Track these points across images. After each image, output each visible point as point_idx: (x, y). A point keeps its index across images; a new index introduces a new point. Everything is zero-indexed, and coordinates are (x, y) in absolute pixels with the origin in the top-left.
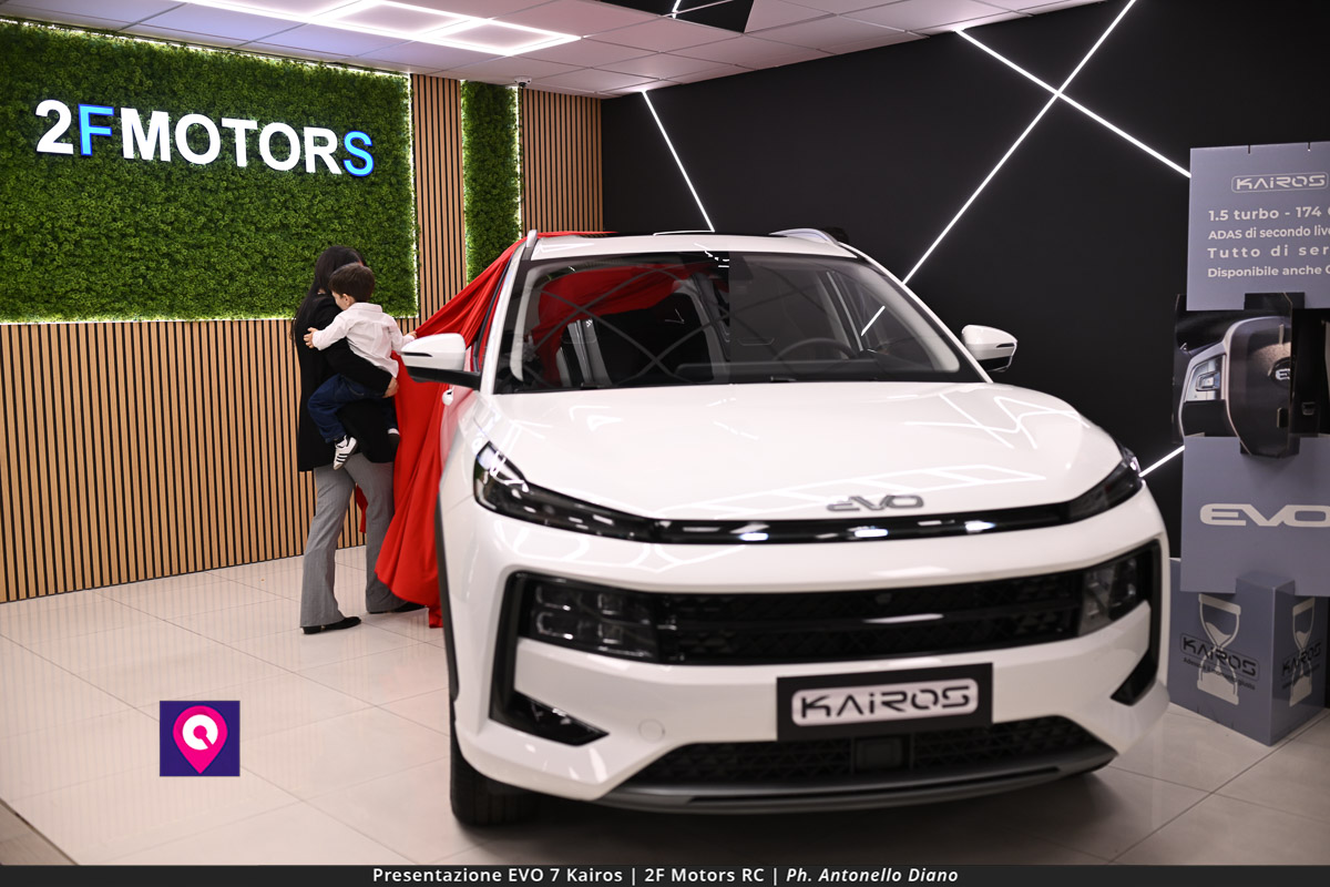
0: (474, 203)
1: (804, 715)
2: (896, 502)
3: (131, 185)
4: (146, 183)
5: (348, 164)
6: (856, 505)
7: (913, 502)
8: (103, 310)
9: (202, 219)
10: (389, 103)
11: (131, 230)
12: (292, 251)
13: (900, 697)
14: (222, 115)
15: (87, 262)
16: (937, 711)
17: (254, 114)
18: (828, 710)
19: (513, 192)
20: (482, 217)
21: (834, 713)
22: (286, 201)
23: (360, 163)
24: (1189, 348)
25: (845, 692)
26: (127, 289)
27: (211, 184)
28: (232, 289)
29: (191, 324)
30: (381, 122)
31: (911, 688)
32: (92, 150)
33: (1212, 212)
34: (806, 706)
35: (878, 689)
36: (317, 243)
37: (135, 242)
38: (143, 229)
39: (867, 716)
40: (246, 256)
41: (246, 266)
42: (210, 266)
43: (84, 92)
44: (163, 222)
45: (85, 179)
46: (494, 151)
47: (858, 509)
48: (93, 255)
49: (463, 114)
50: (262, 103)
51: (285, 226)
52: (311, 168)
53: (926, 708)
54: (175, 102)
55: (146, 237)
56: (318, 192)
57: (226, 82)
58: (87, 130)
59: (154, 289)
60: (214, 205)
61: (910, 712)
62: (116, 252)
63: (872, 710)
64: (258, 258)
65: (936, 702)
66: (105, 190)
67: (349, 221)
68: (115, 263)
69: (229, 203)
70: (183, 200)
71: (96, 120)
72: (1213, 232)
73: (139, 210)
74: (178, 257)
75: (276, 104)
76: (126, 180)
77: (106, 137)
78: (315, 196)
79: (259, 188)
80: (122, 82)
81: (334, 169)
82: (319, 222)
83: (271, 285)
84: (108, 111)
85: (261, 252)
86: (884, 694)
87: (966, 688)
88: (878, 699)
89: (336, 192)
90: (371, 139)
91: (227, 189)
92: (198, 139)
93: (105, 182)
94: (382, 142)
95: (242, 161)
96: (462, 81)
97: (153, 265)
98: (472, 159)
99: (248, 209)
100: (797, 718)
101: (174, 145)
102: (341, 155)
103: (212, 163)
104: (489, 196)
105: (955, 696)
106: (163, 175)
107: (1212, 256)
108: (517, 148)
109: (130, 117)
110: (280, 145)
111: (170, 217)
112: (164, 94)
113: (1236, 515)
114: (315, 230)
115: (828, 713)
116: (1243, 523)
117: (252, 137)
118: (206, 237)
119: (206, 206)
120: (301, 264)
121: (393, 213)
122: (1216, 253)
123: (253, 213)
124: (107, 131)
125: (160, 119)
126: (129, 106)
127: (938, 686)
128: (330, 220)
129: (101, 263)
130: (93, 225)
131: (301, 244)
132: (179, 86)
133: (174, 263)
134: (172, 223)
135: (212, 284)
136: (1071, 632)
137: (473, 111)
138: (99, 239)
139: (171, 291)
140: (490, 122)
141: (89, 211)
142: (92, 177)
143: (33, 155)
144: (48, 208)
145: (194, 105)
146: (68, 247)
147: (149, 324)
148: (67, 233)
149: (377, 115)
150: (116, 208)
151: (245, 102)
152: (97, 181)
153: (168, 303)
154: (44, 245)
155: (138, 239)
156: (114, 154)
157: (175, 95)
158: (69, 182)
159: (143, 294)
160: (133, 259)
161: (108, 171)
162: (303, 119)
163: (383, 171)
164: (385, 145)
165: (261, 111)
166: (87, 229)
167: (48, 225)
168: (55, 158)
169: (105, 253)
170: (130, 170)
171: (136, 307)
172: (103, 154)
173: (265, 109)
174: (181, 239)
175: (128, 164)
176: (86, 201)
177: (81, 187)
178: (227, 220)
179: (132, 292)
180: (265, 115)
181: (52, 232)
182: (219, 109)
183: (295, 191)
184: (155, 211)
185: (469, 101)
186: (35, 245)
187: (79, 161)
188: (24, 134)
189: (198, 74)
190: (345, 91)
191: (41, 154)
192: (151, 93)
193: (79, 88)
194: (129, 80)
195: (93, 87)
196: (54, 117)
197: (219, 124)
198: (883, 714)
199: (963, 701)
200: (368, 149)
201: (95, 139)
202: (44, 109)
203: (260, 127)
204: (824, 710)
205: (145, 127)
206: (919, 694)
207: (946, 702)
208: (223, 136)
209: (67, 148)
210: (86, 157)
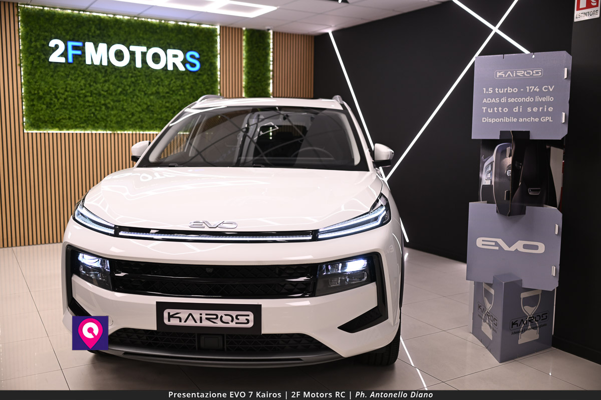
0: (248, 83)
1: (169, 321)
2: (223, 225)
3: (89, 75)
4: (96, 74)
5: (188, 66)
6: (204, 225)
8: (76, 127)
9: (120, 90)
11: (89, 94)
12: (160, 103)
13: (215, 317)
14: (130, 45)
15: (69, 107)
16: (233, 325)
17: (145, 45)
18: (180, 319)
19: (268, 78)
20: (252, 89)
21: (183, 321)
22: (158, 82)
23: (193, 65)
25: (187, 312)
26: (86, 119)
27: (125, 75)
28: (132, 119)
29: (114, 134)
30: (204, 47)
31: (220, 313)
32: (73, 60)
33: (485, 89)
34: (170, 317)
35: (204, 312)
36: (172, 100)
37: (90, 99)
38: (94, 94)
39: (198, 324)
40: (140, 105)
41: (139, 109)
42: (123, 110)
43: (70, 36)
44: (103, 90)
45: (70, 72)
46: (259, 59)
47: (204, 227)
48: (72, 104)
49: (244, 43)
50: (149, 40)
51: (158, 93)
52: (170, 68)
54: (110, 40)
55: (95, 97)
56: (173, 78)
57: (132, 31)
58: (71, 52)
59: (98, 119)
60: (126, 83)
61: (219, 324)
62: (82, 103)
63: (201, 322)
64: (145, 106)
65: (232, 321)
66: (78, 77)
67: (188, 91)
68: (81, 108)
69: (133, 82)
70: (111, 81)
71: (75, 48)
72: (485, 99)
73: (93, 85)
74: (109, 105)
75: (155, 40)
76: (87, 73)
77: (79, 55)
78: (172, 80)
79: (146, 76)
80: (86, 32)
81: (181, 68)
82: (174, 91)
83: (150, 118)
84: (80, 44)
85: (146, 104)
86: (206, 314)
87: (248, 315)
88: (204, 317)
89: (182, 78)
90: (200, 55)
91: (132, 77)
92: (119, 55)
93: (78, 74)
94: (204, 56)
95: (139, 64)
96: (244, 29)
97: (98, 108)
98: (247, 64)
99: (141, 86)
100: (166, 321)
101: (108, 58)
102: (184, 62)
103: (125, 66)
104: (255, 80)
105: (242, 319)
106: (103, 71)
107: (484, 111)
108: (271, 58)
109: (89, 46)
110: (156, 58)
111: (106, 88)
112: (105, 36)
113: (494, 244)
114: (172, 94)
115: (180, 321)
116: (497, 248)
117: (144, 55)
118: (122, 97)
119: (122, 84)
120: (164, 109)
121: (208, 87)
122: (486, 110)
123: (143, 87)
124: (79, 52)
125: (103, 46)
126: (89, 41)
127: (234, 313)
128: (179, 90)
129: (76, 107)
130: (72, 92)
131: (164, 101)
132: (111, 33)
133: (107, 108)
134: (107, 91)
135: (124, 117)
137: (249, 42)
138: (74, 97)
139: (106, 120)
140: (257, 47)
141: (71, 86)
142: (73, 72)
143: (47, 63)
144: (53, 84)
145: (117, 41)
146: (61, 101)
147: (96, 134)
148: (61, 95)
149: (202, 44)
150: (82, 84)
151: (141, 40)
152: (75, 73)
153: (104, 124)
154: (51, 99)
155: (91, 98)
156: (82, 62)
157: (109, 36)
158: (62, 74)
159: (93, 121)
160: (89, 106)
161: (79, 69)
162: (167, 45)
163: (205, 69)
164: (206, 58)
165: (148, 43)
166: (69, 93)
167: (53, 92)
168: (57, 64)
169: (77, 104)
170: (88, 69)
171: (90, 126)
172: (78, 62)
173: (150, 41)
174: (111, 98)
175: (88, 67)
176: (69, 82)
177: (67, 76)
178: (131, 90)
179: (89, 120)
180: (150, 45)
181: (55, 94)
182: (129, 42)
183: (163, 77)
184: (99, 86)
185: (247, 37)
186: (48, 100)
187: (67, 65)
188: (44, 54)
189: (120, 28)
190: (187, 34)
191: (51, 63)
192: (99, 36)
193: (68, 34)
194: (89, 31)
195: (75, 34)
196: (57, 47)
197: (129, 49)
198: (206, 323)
199: (246, 321)
200: (197, 59)
201: (74, 56)
202: (52, 43)
203: (148, 50)
204: (178, 319)
205: (96, 51)
206: (224, 316)
207: (238, 321)
208: (130, 54)
209: (63, 60)
210: (70, 63)
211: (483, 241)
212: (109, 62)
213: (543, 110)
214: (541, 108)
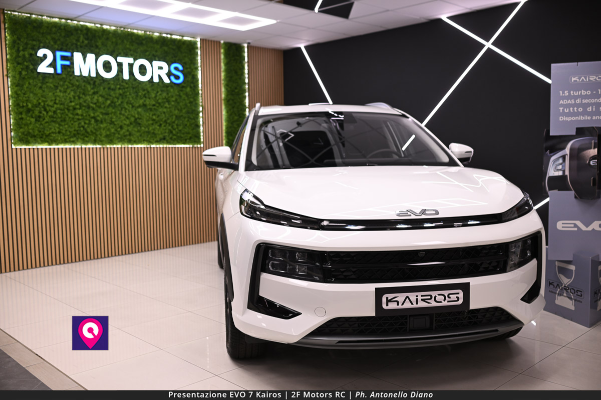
0: (227, 95)
1: (387, 305)
2: (427, 212)
3: (78, 87)
5: (172, 78)
6: (409, 213)
7: (434, 212)
8: (65, 142)
9: (109, 102)
11: (78, 107)
12: (147, 116)
13: (429, 297)
14: (118, 56)
15: (59, 120)
16: (445, 303)
17: (132, 56)
18: (398, 302)
19: (244, 91)
20: (231, 102)
21: (400, 304)
22: (145, 94)
23: (177, 77)
24: (550, 153)
25: (405, 295)
26: (75, 132)
27: (112, 87)
28: (121, 133)
29: (104, 148)
30: (187, 60)
31: (434, 293)
32: (62, 71)
33: (561, 92)
34: (388, 301)
35: (419, 294)
36: (158, 113)
37: (79, 112)
38: (83, 106)
39: (415, 306)
40: (127, 118)
41: (128, 122)
42: (112, 123)
43: (58, 46)
44: (92, 103)
45: (58, 84)
46: (236, 73)
47: (410, 215)
48: (61, 117)
49: (222, 57)
50: (135, 51)
51: (145, 105)
52: (156, 80)
54: (97, 50)
55: (84, 110)
56: (159, 90)
57: (119, 41)
58: (59, 63)
59: (87, 133)
60: (114, 95)
61: (434, 304)
62: (71, 116)
63: (417, 303)
64: (133, 119)
65: (444, 300)
66: (67, 88)
67: (173, 103)
68: (71, 121)
69: (120, 95)
70: (100, 93)
71: (63, 58)
72: (562, 101)
73: (82, 97)
74: (98, 118)
75: (141, 51)
76: (76, 85)
77: (68, 66)
78: (158, 92)
79: (133, 88)
80: (74, 41)
81: (166, 80)
82: (159, 104)
83: (139, 131)
84: (68, 54)
85: (134, 117)
86: (422, 296)
87: (458, 293)
88: (420, 298)
89: (167, 90)
90: (183, 67)
91: (119, 89)
92: (107, 67)
93: (67, 85)
94: (187, 68)
95: (126, 76)
96: (222, 42)
97: (87, 122)
98: (227, 76)
99: (129, 98)
100: (384, 306)
101: (96, 69)
102: (169, 74)
103: (113, 78)
104: (233, 93)
105: (453, 297)
106: (92, 82)
107: (561, 111)
108: (246, 71)
109: (78, 56)
110: (143, 70)
111: (95, 101)
112: (92, 47)
113: (573, 225)
114: (158, 107)
115: (398, 305)
116: (576, 229)
117: (131, 66)
118: (110, 110)
119: (110, 96)
120: (151, 122)
121: (192, 100)
122: (563, 110)
123: (131, 99)
124: (67, 63)
125: (91, 57)
126: (78, 51)
127: (446, 293)
128: (164, 103)
129: (65, 120)
130: (61, 104)
131: (151, 113)
132: (99, 43)
133: (96, 121)
134: (95, 104)
135: (113, 130)
136: (503, 270)
137: (227, 55)
138: (64, 110)
139: (95, 133)
140: (234, 60)
141: (60, 98)
142: (61, 83)
143: (35, 73)
144: (42, 96)
145: (105, 52)
146: (50, 113)
147: (85, 148)
148: (50, 108)
149: (185, 56)
150: (71, 96)
151: (128, 51)
152: (63, 85)
153: (93, 138)
154: (40, 112)
155: (81, 110)
156: (71, 73)
157: (97, 47)
158: (52, 85)
159: (83, 135)
160: (78, 119)
161: (68, 80)
162: (153, 57)
163: (188, 81)
164: (189, 70)
165: (135, 54)
166: (58, 106)
167: (42, 104)
168: (45, 75)
169: (66, 116)
170: (77, 81)
171: (80, 140)
172: (66, 73)
173: (137, 53)
174: (100, 110)
175: (77, 78)
176: (59, 94)
177: (56, 87)
178: (119, 102)
179: (78, 134)
180: (136, 56)
181: (44, 107)
182: (116, 53)
183: (149, 89)
184: (88, 98)
185: (225, 50)
186: (37, 113)
187: (56, 76)
188: (32, 64)
189: (107, 39)
190: (171, 46)
191: (39, 73)
192: (86, 46)
193: (55, 43)
194: (78, 40)
195: (62, 44)
196: (45, 56)
197: (116, 60)
198: (422, 304)
199: (457, 299)
200: (181, 71)
201: (63, 66)
202: (41, 53)
203: (134, 61)
204: (396, 303)
205: (85, 61)
206: (437, 296)
207: (449, 300)
208: (118, 65)
209: (51, 71)
210: (59, 74)
211: (563, 224)
212: (97, 73)
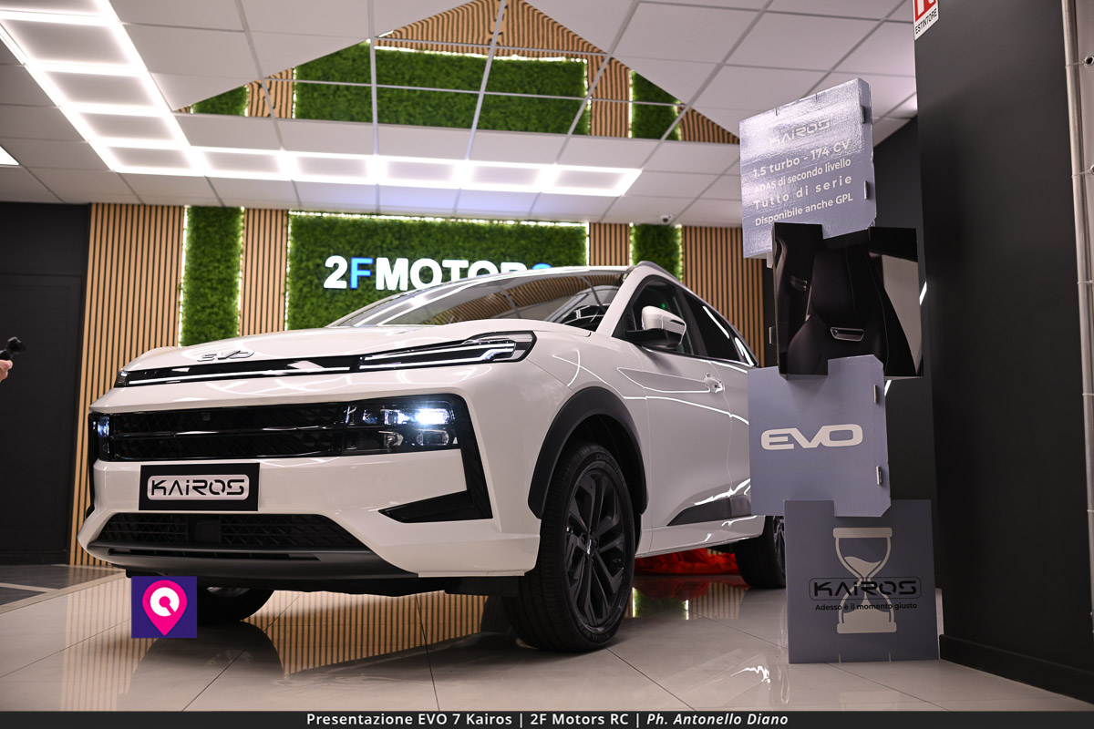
1: (153, 494)
2: (237, 356)
6: (214, 357)
10: (569, 244)
13: (203, 484)
14: (443, 258)
16: (224, 496)
17: (466, 257)
18: (165, 489)
21: (168, 493)
25: (173, 478)
30: (562, 257)
31: (210, 478)
32: (358, 285)
34: (155, 487)
35: (192, 478)
39: (184, 497)
43: (356, 251)
45: (352, 302)
47: (212, 360)
49: (631, 247)
50: (471, 250)
53: (218, 493)
54: (413, 253)
57: (448, 238)
58: (355, 273)
61: (208, 496)
63: (187, 494)
65: (223, 491)
71: (361, 267)
75: (482, 249)
77: (367, 277)
80: (379, 243)
84: (369, 261)
86: (195, 481)
87: (243, 481)
88: (191, 485)
92: (426, 275)
96: (631, 225)
100: (150, 495)
101: (409, 279)
109: (382, 263)
112: (407, 248)
113: (786, 439)
115: (165, 493)
116: (791, 446)
117: (464, 272)
124: (367, 273)
125: (402, 263)
126: (383, 257)
127: (226, 478)
132: (416, 243)
137: (640, 245)
140: (654, 252)
142: (356, 301)
143: (321, 289)
145: (424, 254)
149: (559, 252)
151: (460, 250)
156: (370, 288)
157: (413, 247)
158: (341, 304)
161: (366, 297)
162: (502, 257)
165: (472, 254)
168: (334, 291)
172: (365, 287)
173: (474, 252)
175: (379, 293)
180: (474, 257)
182: (442, 254)
185: (636, 238)
187: (350, 292)
188: (319, 278)
189: (429, 235)
190: (534, 238)
191: (327, 289)
192: (397, 248)
193: (352, 248)
194: (383, 242)
195: (362, 248)
196: (336, 266)
197: (441, 265)
198: (194, 495)
199: (240, 491)
201: (361, 279)
202: (330, 262)
203: (470, 265)
204: (163, 491)
205: (392, 269)
206: (214, 482)
207: (230, 491)
208: (443, 272)
209: (343, 285)
210: (354, 289)
211: (771, 436)
213: (837, 184)
214: (834, 182)
